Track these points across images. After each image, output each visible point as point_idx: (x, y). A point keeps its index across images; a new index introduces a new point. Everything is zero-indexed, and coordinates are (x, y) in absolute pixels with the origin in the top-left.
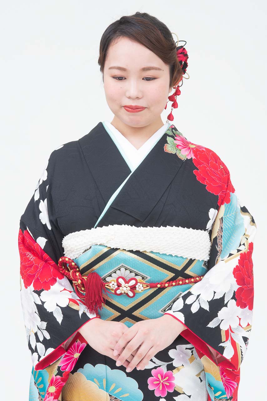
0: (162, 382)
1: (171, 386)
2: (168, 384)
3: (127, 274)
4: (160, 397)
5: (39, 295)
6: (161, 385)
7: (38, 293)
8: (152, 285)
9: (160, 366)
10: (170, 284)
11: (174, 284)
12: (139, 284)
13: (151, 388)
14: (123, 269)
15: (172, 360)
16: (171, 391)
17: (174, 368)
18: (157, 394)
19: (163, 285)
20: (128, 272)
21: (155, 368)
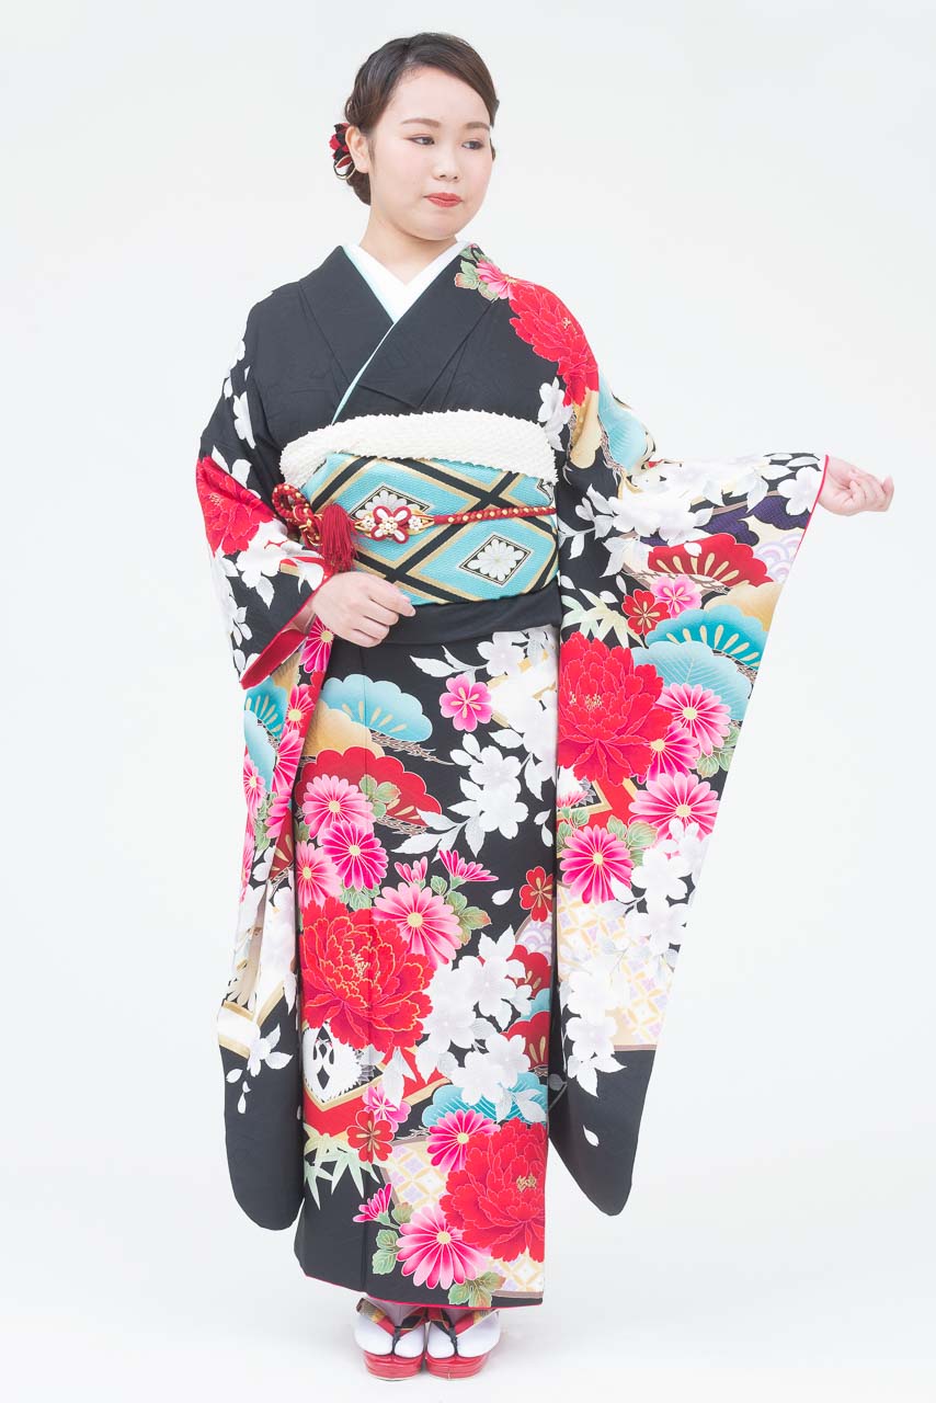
0: (466, 702)
1: (483, 712)
2: (479, 708)
3: (392, 502)
4: (464, 732)
5: (235, 562)
6: (465, 710)
7: (233, 557)
8: (439, 521)
9: (462, 673)
10: (472, 517)
11: (479, 516)
12: (414, 517)
13: (445, 713)
14: (384, 494)
15: (486, 661)
16: (485, 721)
17: (490, 678)
18: (458, 726)
19: (459, 519)
20: (394, 497)
21: (454, 675)
